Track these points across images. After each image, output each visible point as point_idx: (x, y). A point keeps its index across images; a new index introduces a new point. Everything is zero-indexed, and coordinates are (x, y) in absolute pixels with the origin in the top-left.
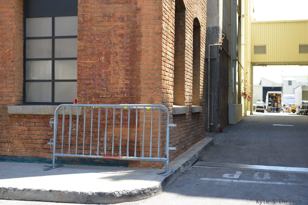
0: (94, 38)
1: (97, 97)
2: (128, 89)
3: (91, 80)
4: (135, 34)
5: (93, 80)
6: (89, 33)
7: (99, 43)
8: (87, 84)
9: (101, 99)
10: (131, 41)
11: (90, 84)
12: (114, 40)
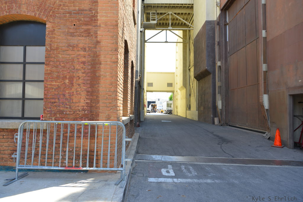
0: (60, 63)
1: (61, 114)
2: (88, 107)
3: (56, 99)
4: (95, 62)
5: (58, 99)
6: (55, 60)
7: (64, 68)
8: (53, 102)
9: (65, 116)
10: (91, 68)
11: (55, 102)
12: (77, 66)
